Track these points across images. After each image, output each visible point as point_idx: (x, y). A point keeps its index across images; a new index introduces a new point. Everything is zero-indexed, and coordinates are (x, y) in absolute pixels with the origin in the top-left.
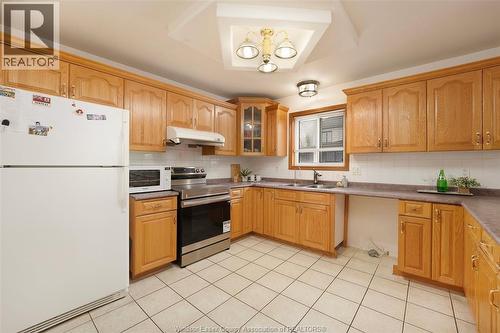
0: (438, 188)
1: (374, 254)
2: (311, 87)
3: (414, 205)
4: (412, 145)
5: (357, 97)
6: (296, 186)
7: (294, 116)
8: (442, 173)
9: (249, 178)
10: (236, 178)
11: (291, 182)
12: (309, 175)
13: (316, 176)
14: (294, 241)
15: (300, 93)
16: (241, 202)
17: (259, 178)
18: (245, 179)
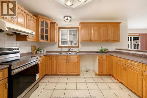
0: (101, 51)
1: (87, 71)
2: (69, 18)
3: (101, 56)
4: (97, 40)
5: (84, 25)
6: (63, 54)
7: (60, 28)
8: (101, 47)
9: (41, 52)
10: (35, 52)
11: (61, 52)
12: (67, 49)
13: (69, 50)
14: (66, 74)
15: (65, 20)
16: (42, 63)
17: (45, 51)
18: (38, 52)
